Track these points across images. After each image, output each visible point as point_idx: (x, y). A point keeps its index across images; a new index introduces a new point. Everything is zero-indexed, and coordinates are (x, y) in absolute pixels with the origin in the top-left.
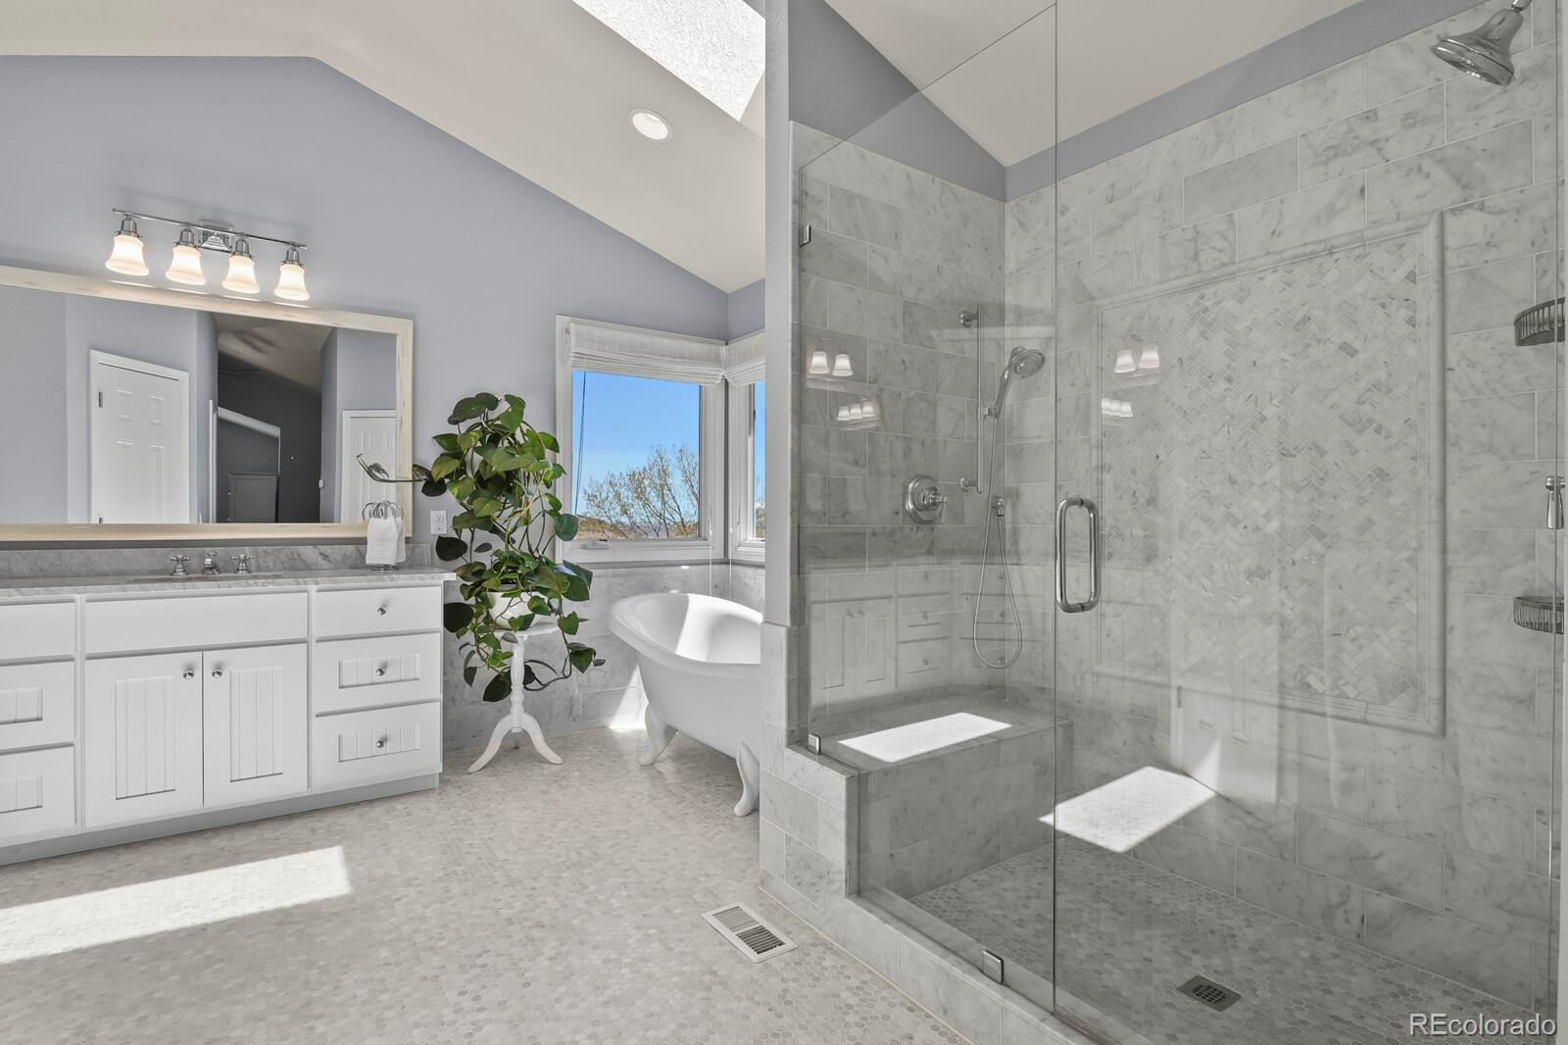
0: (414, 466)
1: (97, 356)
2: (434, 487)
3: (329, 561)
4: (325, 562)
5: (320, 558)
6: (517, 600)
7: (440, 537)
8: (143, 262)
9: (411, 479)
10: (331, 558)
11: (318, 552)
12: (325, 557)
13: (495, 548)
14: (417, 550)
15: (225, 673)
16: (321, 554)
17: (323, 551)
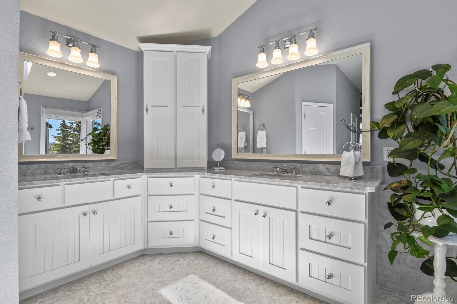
0: (371, 122)
1: (304, 103)
2: (383, 134)
3: (330, 172)
4: (328, 172)
5: (326, 170)
6: (429, 213)
7: (389, 162)
8: (266, 62)
9: (369, 129)
10: (331, 171)
11: (325, 167)
12: (328, 170)
13: (419, 172)
14: (374, 169)
15: (267, 217)
16: (326, 168)
17: (327, 167)
